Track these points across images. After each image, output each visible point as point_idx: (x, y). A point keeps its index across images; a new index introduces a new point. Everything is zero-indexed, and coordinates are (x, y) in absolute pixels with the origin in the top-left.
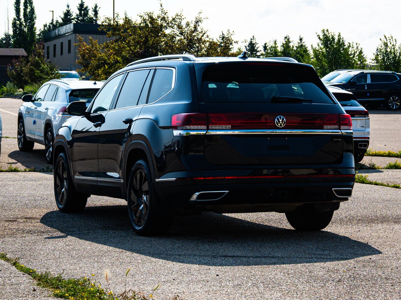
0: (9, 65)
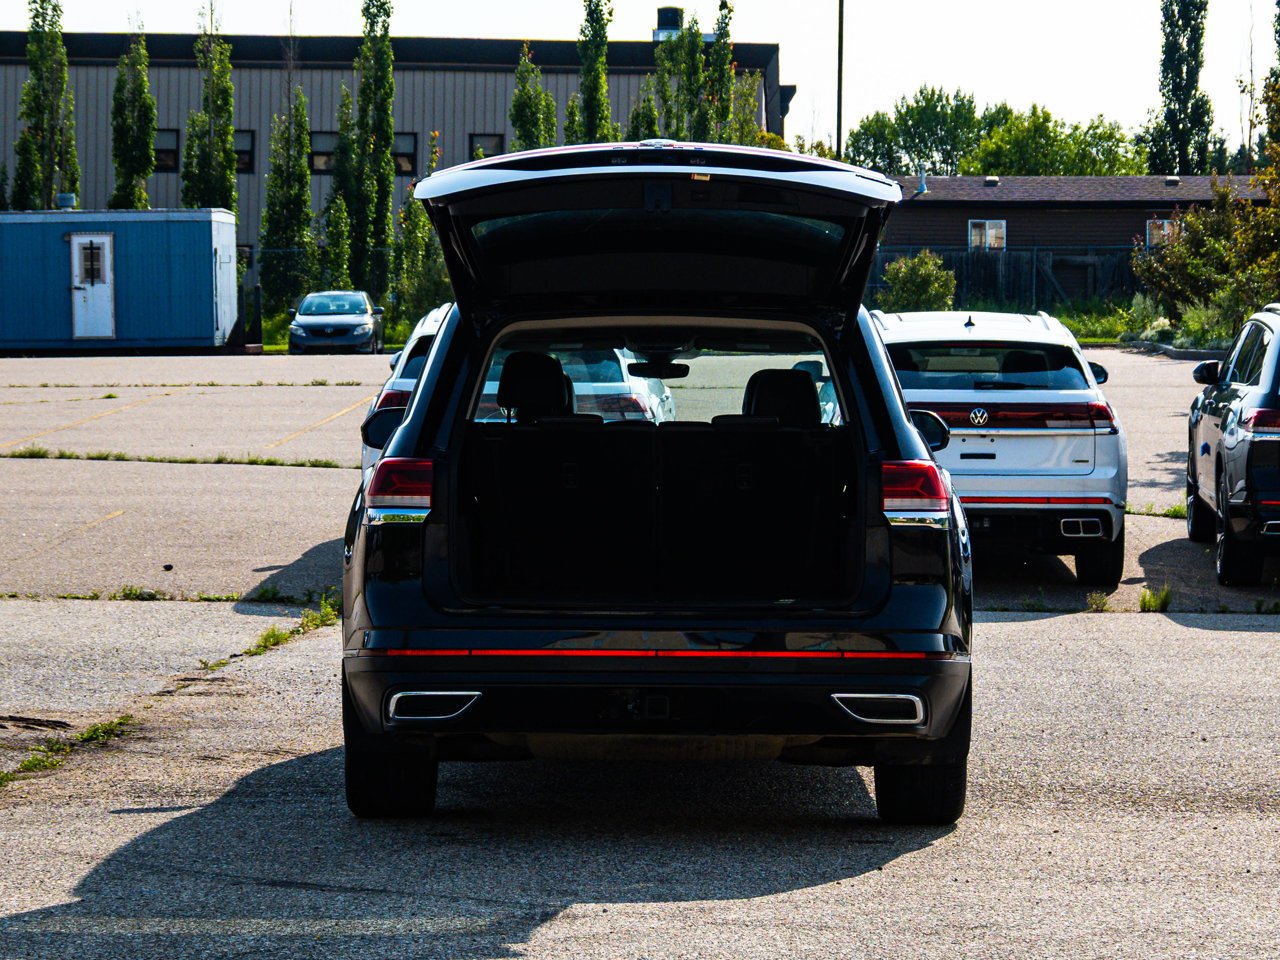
0: (1136, 239)
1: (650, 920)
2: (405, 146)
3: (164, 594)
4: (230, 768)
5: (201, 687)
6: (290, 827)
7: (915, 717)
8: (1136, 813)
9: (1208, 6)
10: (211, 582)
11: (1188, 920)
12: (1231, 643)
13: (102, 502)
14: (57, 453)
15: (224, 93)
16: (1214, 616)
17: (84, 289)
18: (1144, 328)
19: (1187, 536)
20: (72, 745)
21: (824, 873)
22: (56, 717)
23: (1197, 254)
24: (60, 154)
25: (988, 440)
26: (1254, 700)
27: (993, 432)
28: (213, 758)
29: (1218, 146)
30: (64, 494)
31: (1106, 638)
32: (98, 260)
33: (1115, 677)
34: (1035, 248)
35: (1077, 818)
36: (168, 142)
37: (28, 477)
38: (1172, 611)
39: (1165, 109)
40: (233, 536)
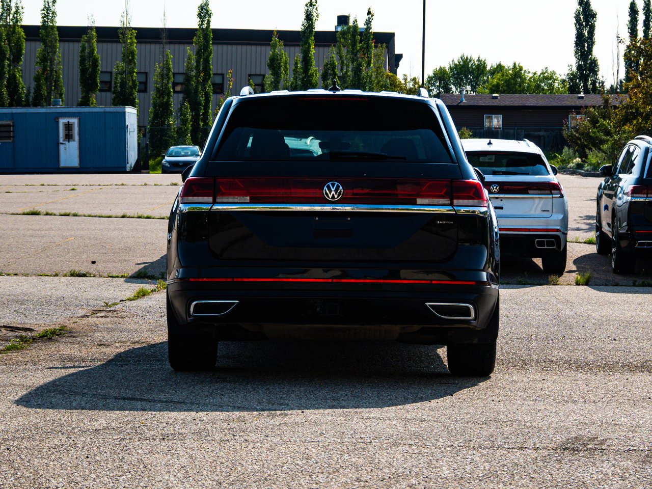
1: (327, 417)
2: (218, 80)
3: (90, 274)
4: (112, 349)
5: (103, 314)
6: (139, 374)
7: (470, 316)
8: (584, 372)
9: (597, 16)
10: (114, 269)
11: (622, 419)
12: (623, 298)
13: (64, 234)
14: (45, 213)
15: (132, 53)
16: (612, 287)
17: (65, 144)
18: (569, 163)
19: (596, 252)
20: (34, 339)
21: (422, 397)
22: (28, 326)
23: (595, 127)
24: (55, 82)
25: (499, 200)
26: (638, 323)
27: (502, 196)
28: (105, 345)
29: (601, 84)
30: (46, 230)
31: (560, 296)
32: (72, 130)
33: (566, 312)
34: (516, 128)
35: (554, 374)
36: (106, 78)
37: (29, 223)
38: (591, 285)
39: (577, 64)
40: (127, 249)
